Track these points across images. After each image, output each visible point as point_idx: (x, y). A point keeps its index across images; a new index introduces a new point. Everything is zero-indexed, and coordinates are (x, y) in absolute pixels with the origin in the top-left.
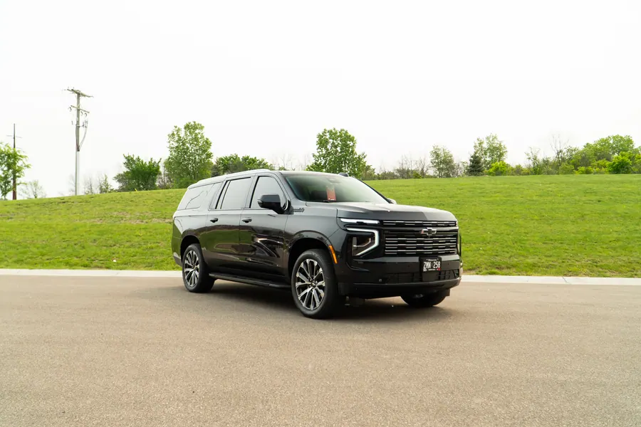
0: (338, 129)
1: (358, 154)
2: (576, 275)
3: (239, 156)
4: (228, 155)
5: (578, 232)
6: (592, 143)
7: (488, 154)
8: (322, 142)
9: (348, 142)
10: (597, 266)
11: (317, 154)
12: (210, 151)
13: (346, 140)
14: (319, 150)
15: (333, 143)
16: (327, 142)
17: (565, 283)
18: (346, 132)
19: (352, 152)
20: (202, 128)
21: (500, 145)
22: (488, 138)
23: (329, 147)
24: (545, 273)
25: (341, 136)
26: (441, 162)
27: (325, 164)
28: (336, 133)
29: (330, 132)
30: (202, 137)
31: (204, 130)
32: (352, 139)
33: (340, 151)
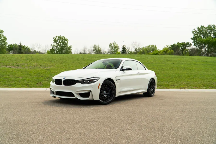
0: (62, 36)
1: (69, 46)
2: (184, 88)
3: (17, 45)
4: (13, 44)
5: (174, 74)
6: (144, 47)
7: (113, 49)
8: (55, 41)
9: (65, 41)
10: (189, 85)
11: (53, 45)
12: (6, 41)
13: (64, 40)
14: (54, 44)
15: (59, 41)
16: (57, 40)
17: (182, 91)
18: (65, 37)
19: (67, 45)
20: (3, 32)
21: (117, 46)
22: (113, 43)
23: (58, 42)
24: (173, 88)
25: (62, 39)
26: (97, 51)
27: (56, 49)
28: (61, 37)
29: (59, 37)
30: (3, 36)
31: (3, 33)
32: (67, 40)
33: (62, 44)
